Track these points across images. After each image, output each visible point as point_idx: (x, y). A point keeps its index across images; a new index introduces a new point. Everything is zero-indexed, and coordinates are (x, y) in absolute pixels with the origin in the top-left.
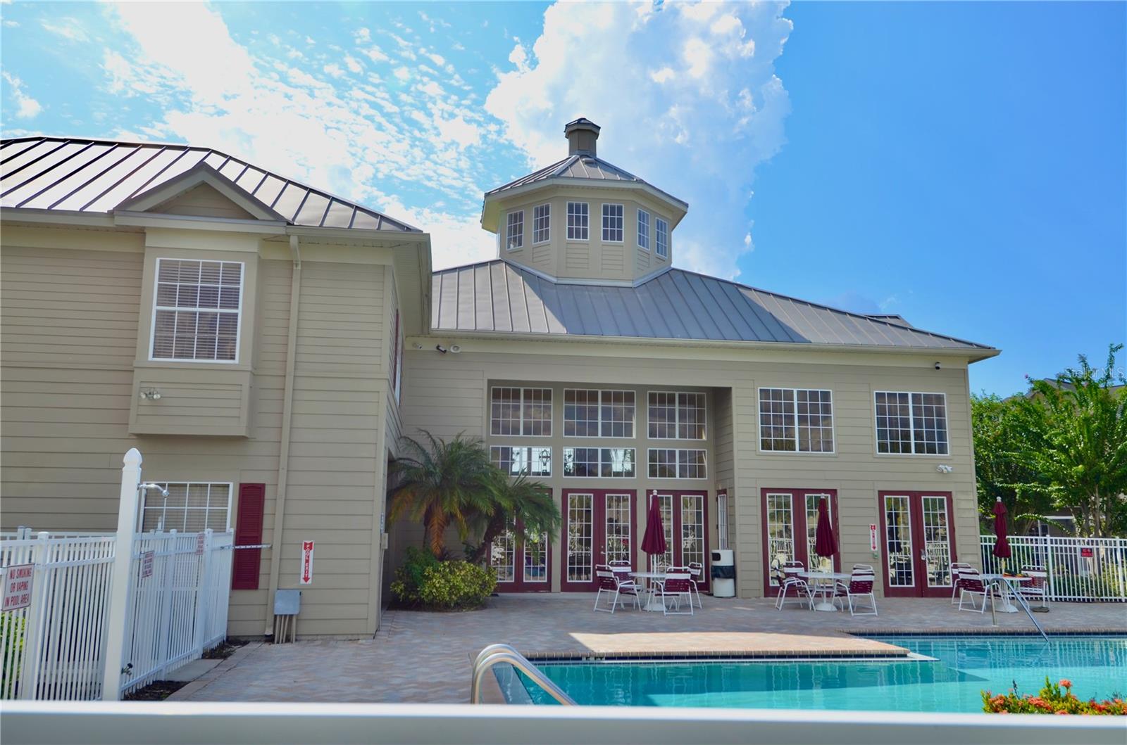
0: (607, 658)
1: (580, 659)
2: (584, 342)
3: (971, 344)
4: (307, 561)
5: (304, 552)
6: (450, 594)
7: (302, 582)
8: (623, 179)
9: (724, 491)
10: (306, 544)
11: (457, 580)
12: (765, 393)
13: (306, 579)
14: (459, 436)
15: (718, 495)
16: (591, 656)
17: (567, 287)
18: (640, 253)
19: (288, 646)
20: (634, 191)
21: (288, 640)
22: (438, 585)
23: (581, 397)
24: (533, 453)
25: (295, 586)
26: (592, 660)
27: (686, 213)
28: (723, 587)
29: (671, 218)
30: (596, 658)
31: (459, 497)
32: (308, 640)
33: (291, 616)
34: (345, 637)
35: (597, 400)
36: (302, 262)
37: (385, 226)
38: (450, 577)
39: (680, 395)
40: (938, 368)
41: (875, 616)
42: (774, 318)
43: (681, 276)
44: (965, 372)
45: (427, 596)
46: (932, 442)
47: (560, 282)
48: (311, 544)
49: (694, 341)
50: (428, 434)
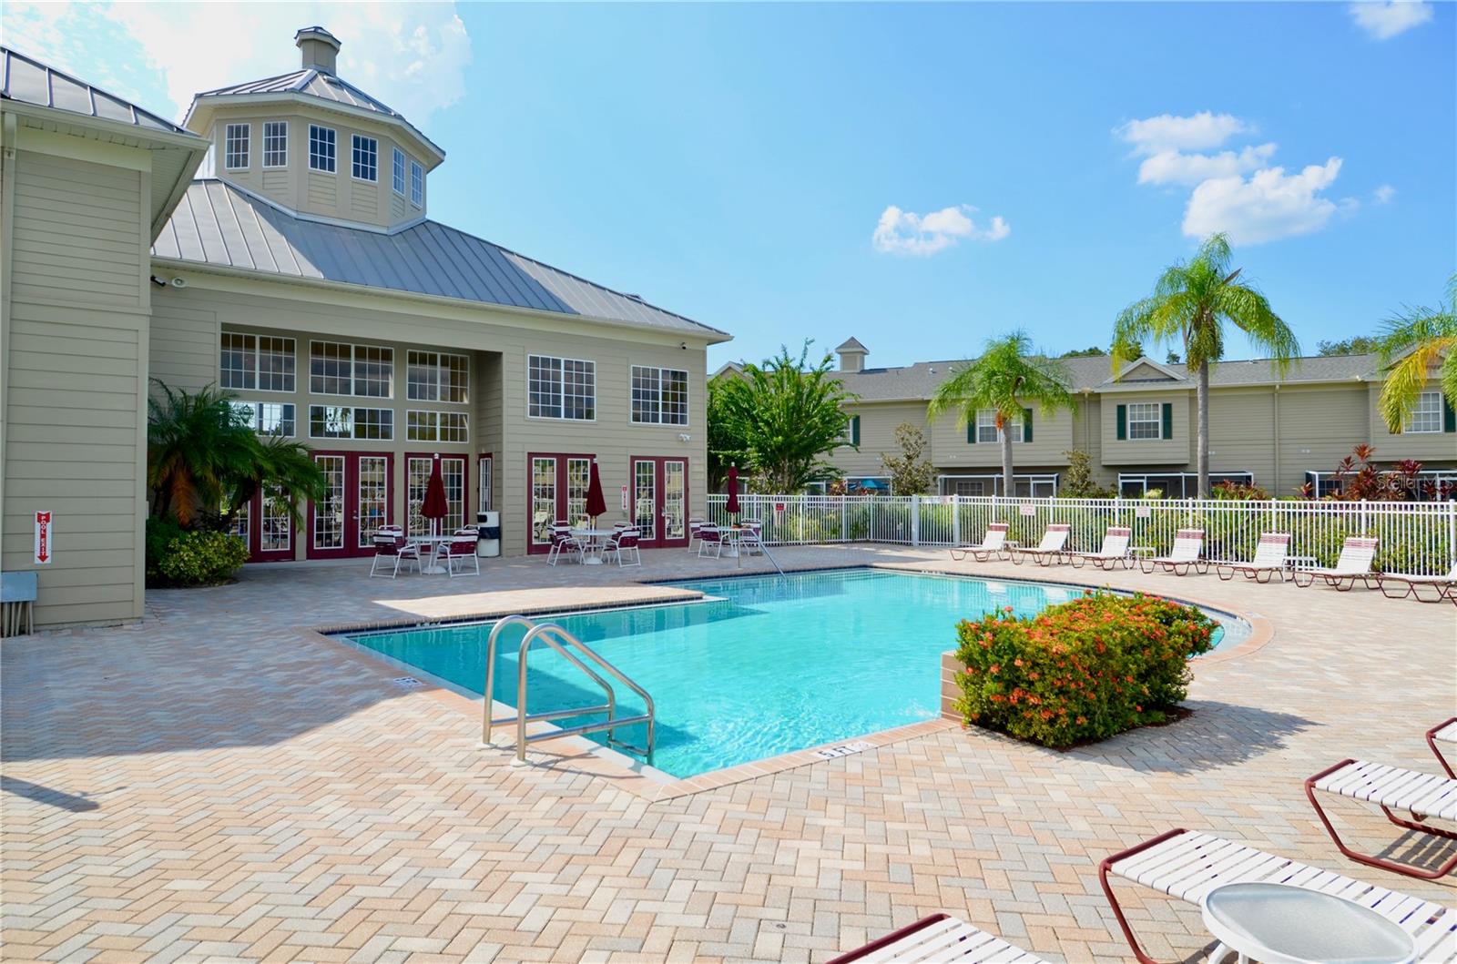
0: (443, 623)
1: (414, 625)
2: (343, 290)
3: (711, 329)
4: (43, 536)
5: (38, 525)
6: (201, 567)
7: (38, 561)
8: (378, 110)
9: (489, 455)
10: (40, 515)
11: (210, 553)
12: (534, 361)
13: (43, 558)
14: (205, 388)
15: (480, 458)
16: (426, 621)
17: (310, 224)
18: (394, 197)
19: (24, 638)
20: (390, 126)
21: (22, 632)
22: (186, 559)
23: (331, 350)
24: (264, 410)
25: (26, 566)
26: (427, 625)
27: (442, 161)
28: (489, 547)
29: (426, 164)
30: (431, 623)
31: (214, 459)
32: (51, 630)
33: (25, 603)
34: (102, 624)
35: (350, 356)
36: (17, 150)
37: (144, 121)
38: (200, 548)
39: (442, 356)
40: (684, 348)
41: (638, 566)
42: (543, 288)
43: (438, 230)
44: (704, 353)
45: (172, 572)
46: (676, 414)
47: (300, 217)
48: (48, 515)
49: (486, 305)
50: (162, 383)
